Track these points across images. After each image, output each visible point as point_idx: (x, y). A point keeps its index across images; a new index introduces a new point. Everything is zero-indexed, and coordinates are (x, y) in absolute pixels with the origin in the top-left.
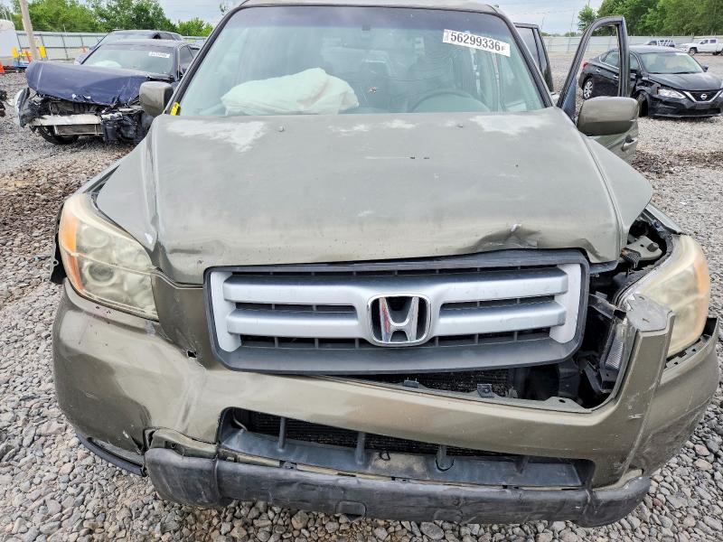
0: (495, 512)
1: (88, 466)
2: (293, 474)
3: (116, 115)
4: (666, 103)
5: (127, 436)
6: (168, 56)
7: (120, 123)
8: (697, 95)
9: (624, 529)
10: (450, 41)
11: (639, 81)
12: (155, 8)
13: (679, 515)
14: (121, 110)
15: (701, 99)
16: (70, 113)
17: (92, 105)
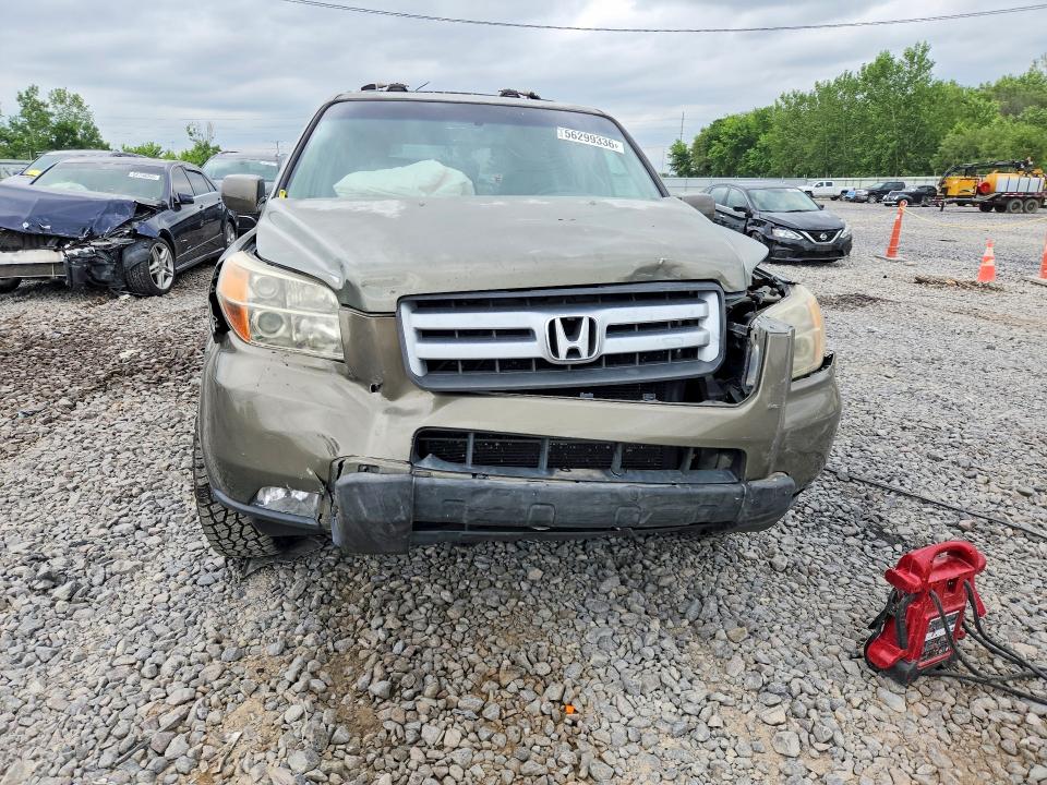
0: (668, 507)
1: (188, 594)
2: (487, 482)
3: (86, 250)
4: (783, 245)
5: (311, 473)
6: (157, 177)
7: (92, 263)
8: (815, 233)
9: (784, 591)
10: (564, 138)
11: (750, 221)
12: (87, 128)
13: (834, 577)
14: (93, 244)
15: (820, 240)
16: (16, 249)
17: (51, 237)
